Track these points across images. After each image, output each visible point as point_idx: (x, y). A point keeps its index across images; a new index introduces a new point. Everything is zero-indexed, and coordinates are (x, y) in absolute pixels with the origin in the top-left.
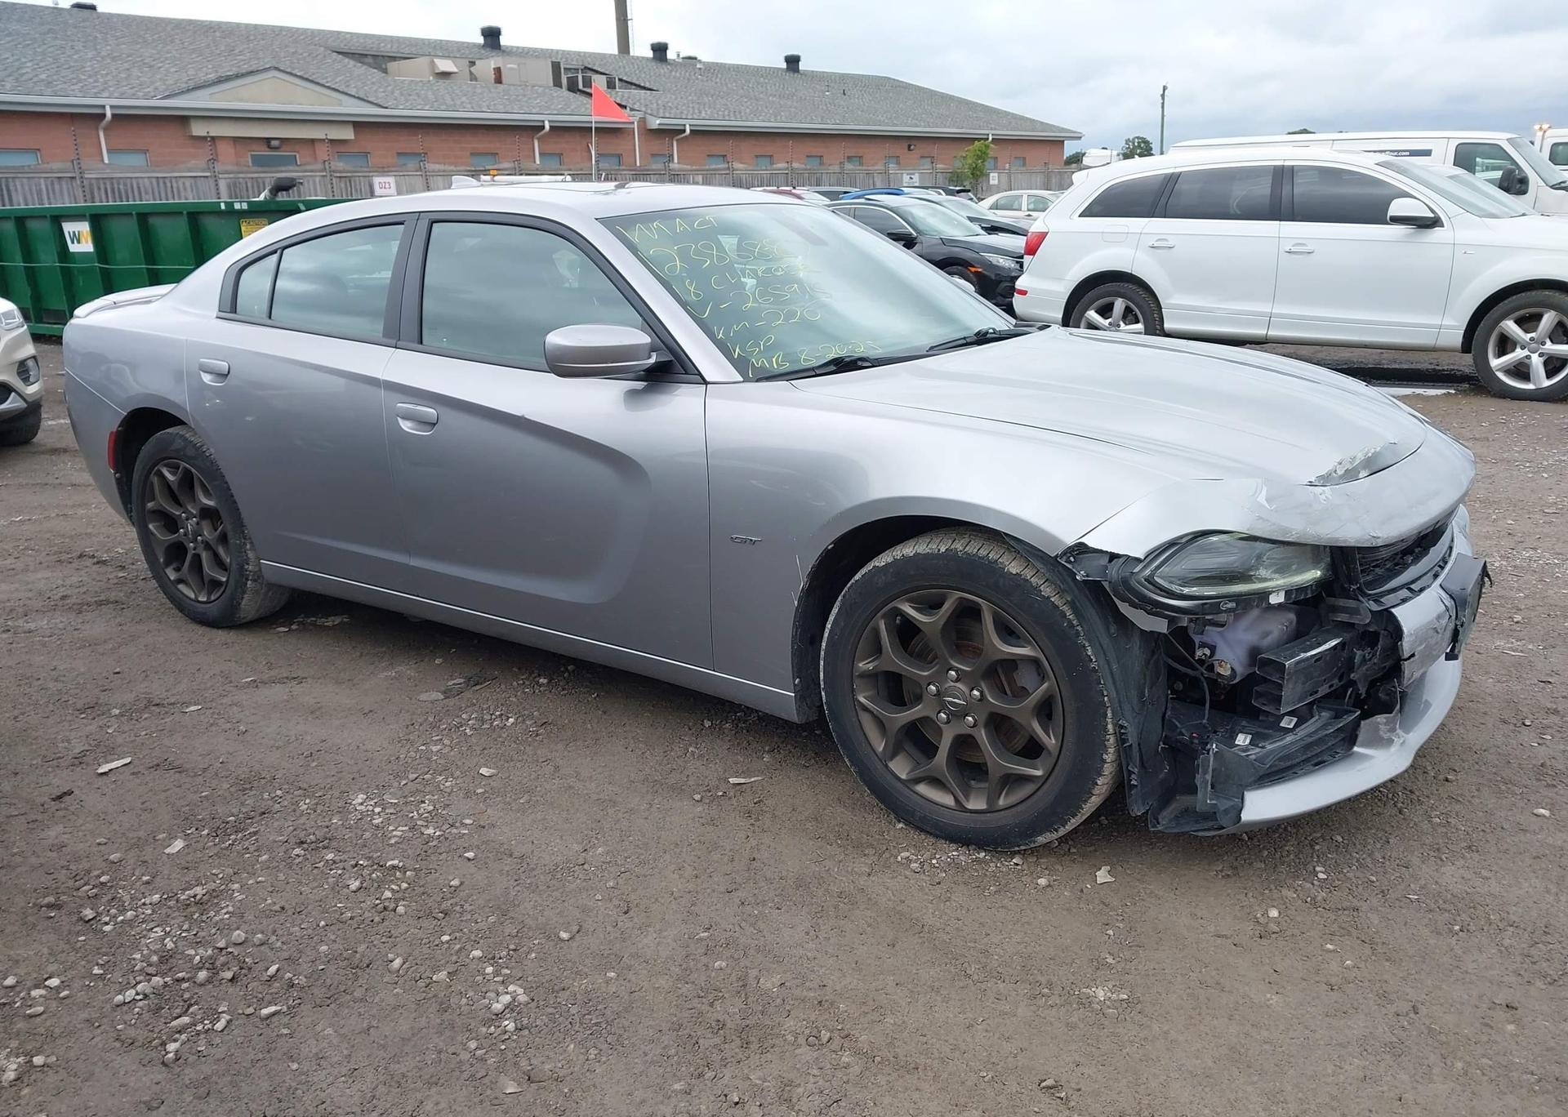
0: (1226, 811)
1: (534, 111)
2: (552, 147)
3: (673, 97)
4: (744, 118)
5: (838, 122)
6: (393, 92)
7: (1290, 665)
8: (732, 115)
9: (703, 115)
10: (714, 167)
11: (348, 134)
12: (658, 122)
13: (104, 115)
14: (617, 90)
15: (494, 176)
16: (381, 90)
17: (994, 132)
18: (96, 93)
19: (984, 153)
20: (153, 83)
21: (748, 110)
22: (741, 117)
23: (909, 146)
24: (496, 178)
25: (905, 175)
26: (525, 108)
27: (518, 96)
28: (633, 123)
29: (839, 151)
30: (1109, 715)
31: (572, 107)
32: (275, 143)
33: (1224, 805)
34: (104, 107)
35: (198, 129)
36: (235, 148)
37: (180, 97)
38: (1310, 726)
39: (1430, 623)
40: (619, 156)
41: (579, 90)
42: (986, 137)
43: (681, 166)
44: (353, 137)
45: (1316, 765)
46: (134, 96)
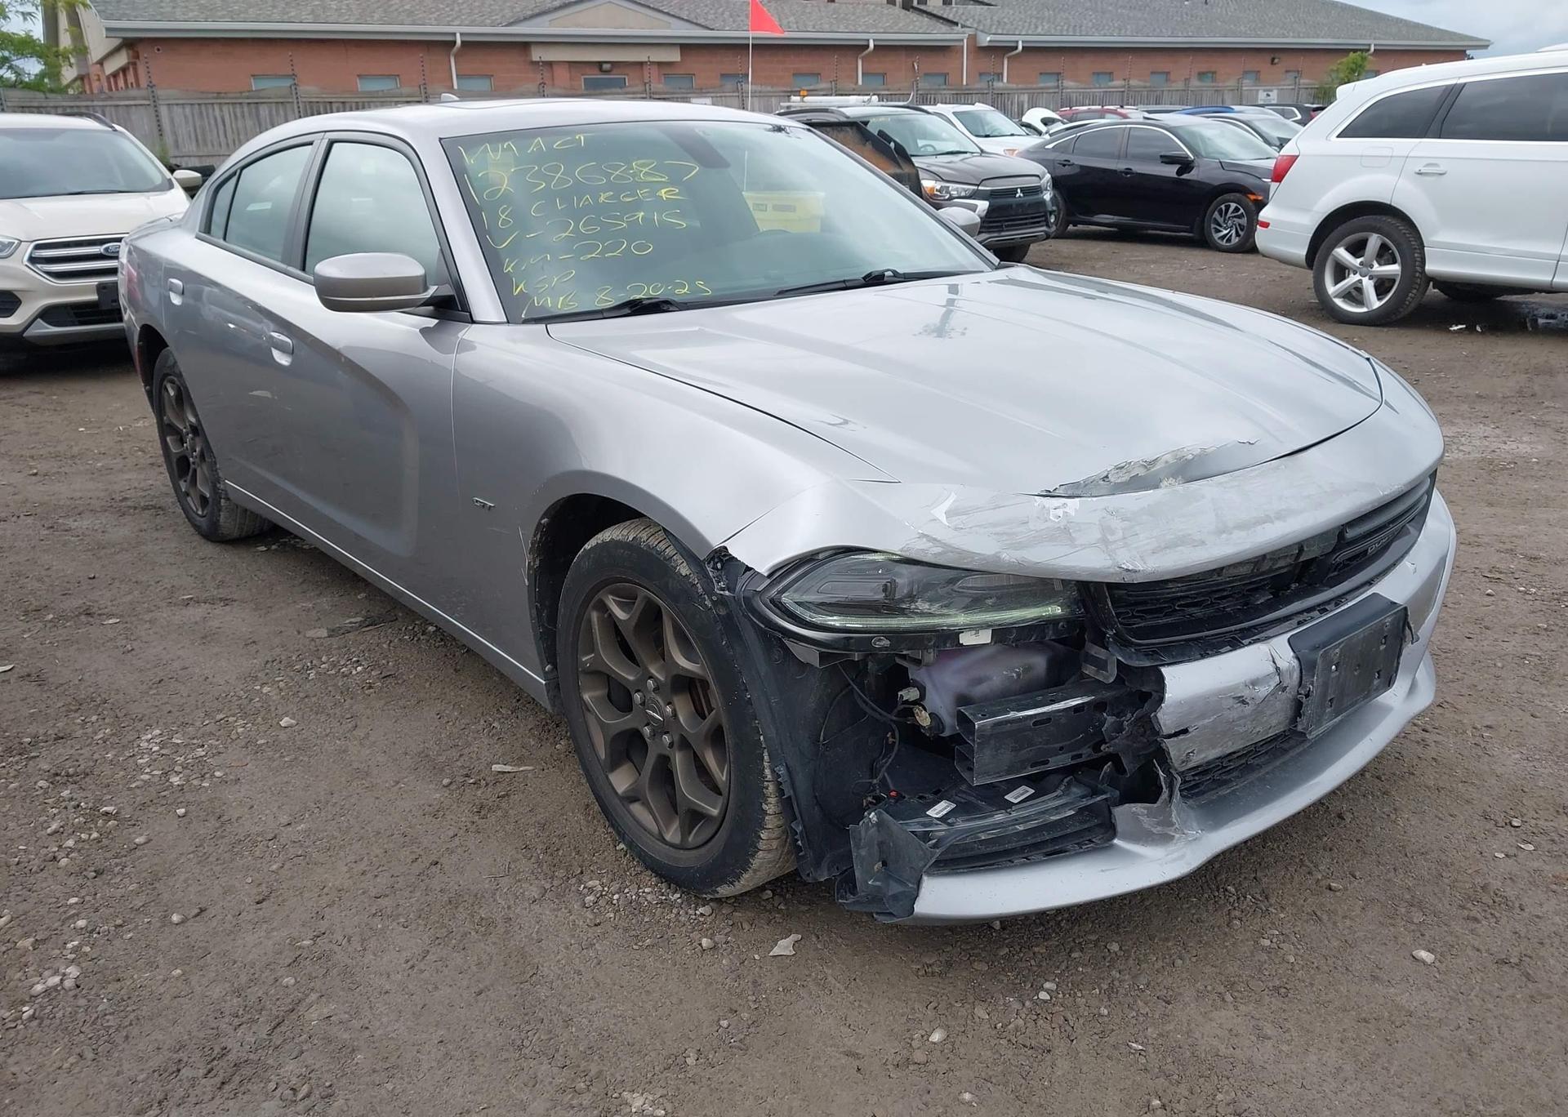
0: (895, 897)
1: (860, 30)
2: (877, 66)
3: (1011, 12)
4: (1084, 33)
5: (1190, 34)
6: (723, 14)
7: (981, 726)
8: (1071, 29)
9: (1039, 30)
10: (1042, 85)
11: (675, 56)
12: (988, 39)
13: (455, 42)
14: (953, 5)
15: (804, 96)
16: (712, 12)
17: (1377, 42)
18: (449, 21)
19: (1360, 66)
20: (502, 10)
21: (1090, 24)
22: (1081, 31)
23: (1273, 59)
24: (806, 99)
25: (1261, 93)
26: (851, 27)
27: (846, 15)
28: (963, 40)
29: (1186, 66)
30: (766, 758)
31: (901, 25)
32: (606, 67)
33: (895, 888)
34: (454, 34)
35: (537, 55)
36: (570, 72)
37: (522, 24)
38: (1050, 802)
39: (1235, 688)
40: (946, 75)
41: (913, 7)
42: (1367, 47)
43: (1010, 86)
44: (679, 59)
45: (1048, 854)
46: (483, 24)
